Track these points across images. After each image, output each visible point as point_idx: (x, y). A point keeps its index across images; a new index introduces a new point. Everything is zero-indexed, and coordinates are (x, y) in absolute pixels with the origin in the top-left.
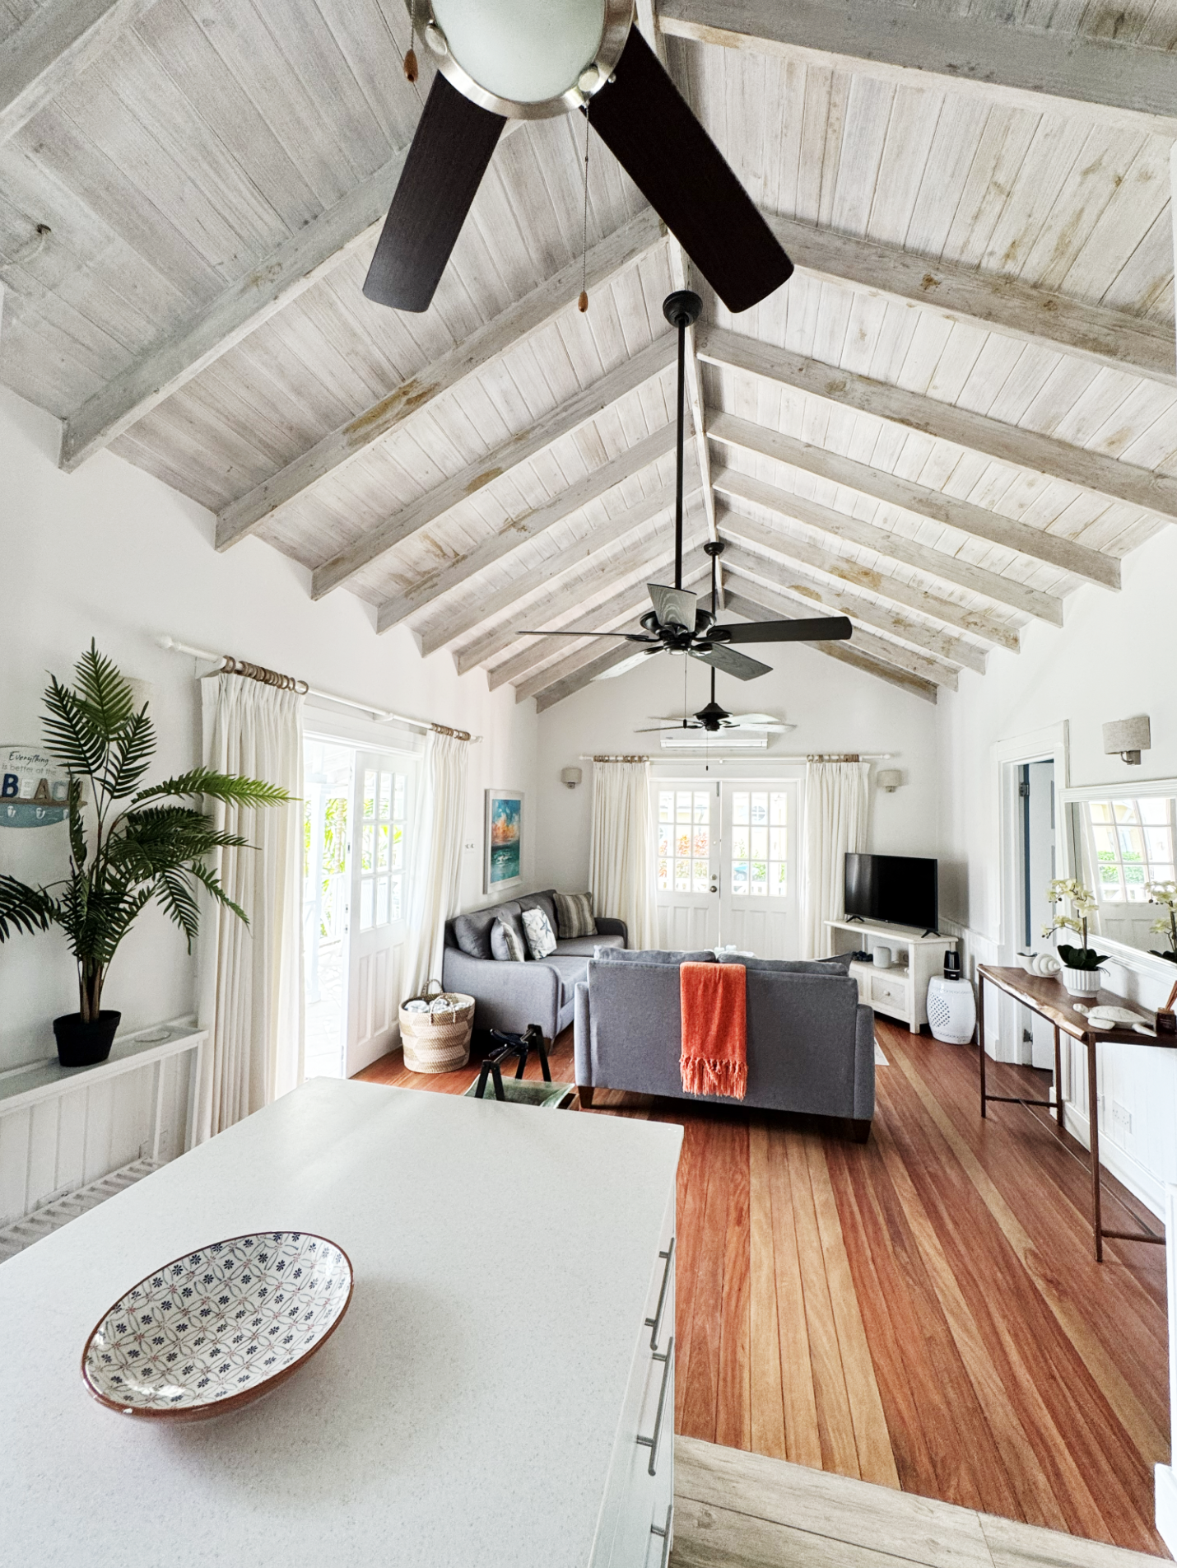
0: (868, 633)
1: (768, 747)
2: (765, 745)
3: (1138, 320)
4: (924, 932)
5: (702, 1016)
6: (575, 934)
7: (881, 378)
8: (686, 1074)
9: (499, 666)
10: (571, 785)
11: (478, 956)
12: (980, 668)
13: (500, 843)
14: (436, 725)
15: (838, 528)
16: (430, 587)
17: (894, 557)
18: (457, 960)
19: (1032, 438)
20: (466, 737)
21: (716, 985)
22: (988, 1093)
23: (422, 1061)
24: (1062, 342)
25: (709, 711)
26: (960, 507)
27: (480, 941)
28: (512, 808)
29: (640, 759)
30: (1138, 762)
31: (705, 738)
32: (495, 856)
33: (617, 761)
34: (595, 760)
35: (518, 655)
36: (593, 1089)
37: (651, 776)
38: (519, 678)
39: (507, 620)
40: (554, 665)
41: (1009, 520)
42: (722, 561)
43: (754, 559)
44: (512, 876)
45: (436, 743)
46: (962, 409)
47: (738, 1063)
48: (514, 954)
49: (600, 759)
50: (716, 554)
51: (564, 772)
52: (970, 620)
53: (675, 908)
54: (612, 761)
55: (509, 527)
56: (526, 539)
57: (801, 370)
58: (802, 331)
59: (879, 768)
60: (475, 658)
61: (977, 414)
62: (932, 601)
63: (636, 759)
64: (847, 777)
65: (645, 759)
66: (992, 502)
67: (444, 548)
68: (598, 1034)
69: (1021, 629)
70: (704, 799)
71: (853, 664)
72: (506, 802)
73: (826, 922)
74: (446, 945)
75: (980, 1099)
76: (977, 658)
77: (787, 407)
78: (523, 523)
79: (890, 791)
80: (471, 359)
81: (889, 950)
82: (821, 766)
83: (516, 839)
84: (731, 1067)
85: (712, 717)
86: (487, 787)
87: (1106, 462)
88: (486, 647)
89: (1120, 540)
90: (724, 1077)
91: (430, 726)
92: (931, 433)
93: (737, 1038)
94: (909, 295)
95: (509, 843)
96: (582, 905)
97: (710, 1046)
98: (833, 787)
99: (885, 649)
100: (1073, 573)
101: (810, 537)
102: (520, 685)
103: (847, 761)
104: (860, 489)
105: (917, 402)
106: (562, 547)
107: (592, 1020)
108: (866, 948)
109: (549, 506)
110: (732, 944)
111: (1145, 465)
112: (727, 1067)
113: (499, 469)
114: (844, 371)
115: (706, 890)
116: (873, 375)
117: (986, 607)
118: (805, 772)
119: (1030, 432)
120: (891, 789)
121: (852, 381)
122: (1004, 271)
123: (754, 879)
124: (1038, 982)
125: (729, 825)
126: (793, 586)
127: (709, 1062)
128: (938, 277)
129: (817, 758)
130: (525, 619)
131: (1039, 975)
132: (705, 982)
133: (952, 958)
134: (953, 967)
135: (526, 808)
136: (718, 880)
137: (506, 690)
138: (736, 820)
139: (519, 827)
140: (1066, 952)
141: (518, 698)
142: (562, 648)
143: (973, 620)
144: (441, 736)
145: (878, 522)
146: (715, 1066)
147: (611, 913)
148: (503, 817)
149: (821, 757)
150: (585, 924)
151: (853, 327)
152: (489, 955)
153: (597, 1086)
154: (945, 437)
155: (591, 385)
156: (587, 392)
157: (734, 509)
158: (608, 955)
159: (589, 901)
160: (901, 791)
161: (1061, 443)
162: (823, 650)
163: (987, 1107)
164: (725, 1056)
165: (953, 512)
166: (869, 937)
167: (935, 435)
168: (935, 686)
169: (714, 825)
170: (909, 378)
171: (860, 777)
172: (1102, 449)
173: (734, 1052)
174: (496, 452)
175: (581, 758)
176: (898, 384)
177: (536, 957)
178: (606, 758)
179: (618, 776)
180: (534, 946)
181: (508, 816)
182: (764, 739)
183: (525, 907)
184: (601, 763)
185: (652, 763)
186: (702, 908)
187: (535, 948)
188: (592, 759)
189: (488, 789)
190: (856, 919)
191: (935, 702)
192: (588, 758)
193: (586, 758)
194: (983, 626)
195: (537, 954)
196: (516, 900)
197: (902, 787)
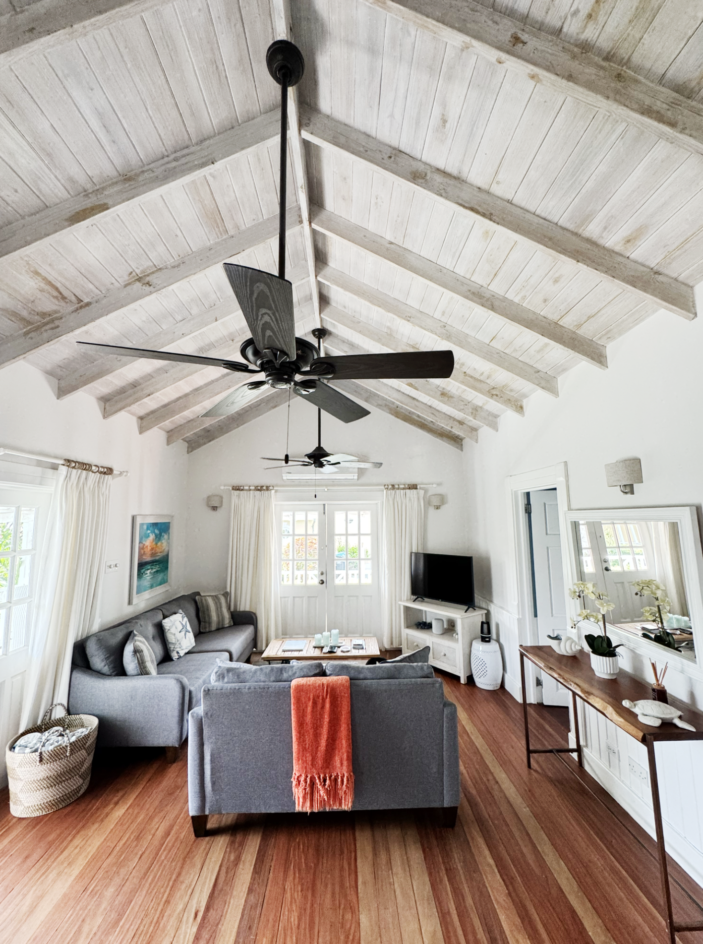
0: (422, 403)
1: (358, 479)
2: (356, 477)
3: (689, 101)
4: (466, 607)
5: (311, 731)
6: (214, 628)
7: (454, 172)
8: (298, 793)
9: (148, 414)
10: (214, 508)
11: (108, 673)
12: (494, 426)
13: (148, 558)
14: (69, 461)
15: (410, 317)
16: (52, 329)
17: (449, 341)
18: (85, 681)
19: (569, 235)
20: (109, 471)
21: (324, 700)
22: (531, 748)
23: (26, 805)
24: (632, 109)
25: (317, 453)
26: (500, 300)
27: (112, 658)
28: (162, 529)
29: (268, 488)
30: (632, 493)
31: (312, 473)
32: (142, 571)
33: (250, 490)
34: (233, 489)
35: (165, 406)
36: (206, 817)
37: (275, 501)
38: (168, 424)
39: (149, 375)
41: (534, 313)
42: (325, 345)
43: (347, 345)
44: (160, 584)
45: (68, 477)
46: (516, 206)
47: (346, 775)
48: (145, 667)
49: (237, 488)
50: (322, 338)
51: (209, 498)
52: (494, 393)
53: (294, 597)
54: (246, 490)
55: (135, 281)
56: (151, 293)
57: (390, 157)
58: (392, 116)
59: (430, 493)
60: (119, 405)
61: (527, 211)
62: (469, 378)
63: (264, 488)
64: (410, 500)
65: (271, 488)
66: (524, 298)
67: (62, 289)
68: (212, 761)
69: (524, 401)
70: (314, 516)
71: (412, 424)
72: (155, 525)
73: (400, 603)
74: (75, 666)
75: (525, 752)
76: (492, 421)
77: (376, 203)
78: (148, 279)
79: (437, 508)
80: (33, 29)
81: (442, 620)
82: (393, 492)
83: (165, 554)
84: (339, 780)
85: (318, 457)
86: (135, 513)
87: (620, 259)
88: (131, 396)
89: (610, 330)
90: (333, 792)
91: (62, 462)
92: (494, 222)
93: (344, 750)
94: (499, 48)
95: (157, 558)
96: (220, 604)
97: (320, 762)
98: (402, 507)
99: (433, 414)
100: (577, 353)
101: (388, 328)
102: (171, 430)
103: (410, 488)
104: (431, 280)
105: (484, 196)
106: (193, 312)
107: (206, 747)
108: (426, 619)
109: (174, 267)
110: (335, 629)
111: (647, 263)
112: (336, 780)
113: (105, 204)
114: (425, 164)
115: (317, 583)
116: (449, 169)
117: (504, 384)
118: (383, 496)
119: (567, 230)
120: (438, 508)
121: (432, 172)
122: (583, 37)
123: (350, 569)
124: (564, 661)
125: (332, 535)
127: (319, 778)
128: (524, 37)
129: (390, 487)
130: (166, 374)
131: (565, 654)
132: (314, 699)
133: (485, 626)
134: (486, 633)
135: (175, 530)
136: (325, 575)
137: (156, 434)
138: (337, 531)
139: (168, 543)
140: (590, 639)
141: (169, 441)
142: (202, 402)
144: (74, 471)
145: (437, 315)
146: (325, 781)
147: (244, 606)
148: (152, 537)
149: (393, 486)
150: (223, 618)
151: (437, 112)
152: (120, 671)
153: (210, 814)
154: (504, 226)
155: (202, 142)
156: (199, 148)
157: (333, 303)
158: (223, 677)
159: (226, 599)
160: (443, 508)
161: (588, 240)
162: (392, 414)
163: (532, 760)
164: (334, 768)
165: (496, 303)
166: (428, 613)
167: (498, 224)
168: (461, 440)
169: (321, 534)
170: (477, 176)
171: (418, 499)
172: (617, 248)
173: (342, 764)
174: (103, 189)
175: (222, 488)
176: (468, 180)
177: (174, 658)
178: (242, 488)
179: (251, 501)
180: (172, 649)
181: (156, 536)
182: (355, 473)
183: (166, 613)
184: (238, 491)
185: (276, 491)
186: (313, 597)
187: (173, 650)
188: (231, 488)
189: (136, 515)
190: (420, 599)
191: (462, 450)
192: (228, 488)
193: (226, 488)
194: (501, 397)
195: (175, 656)
196: (160, 608)
197: (444, 506)
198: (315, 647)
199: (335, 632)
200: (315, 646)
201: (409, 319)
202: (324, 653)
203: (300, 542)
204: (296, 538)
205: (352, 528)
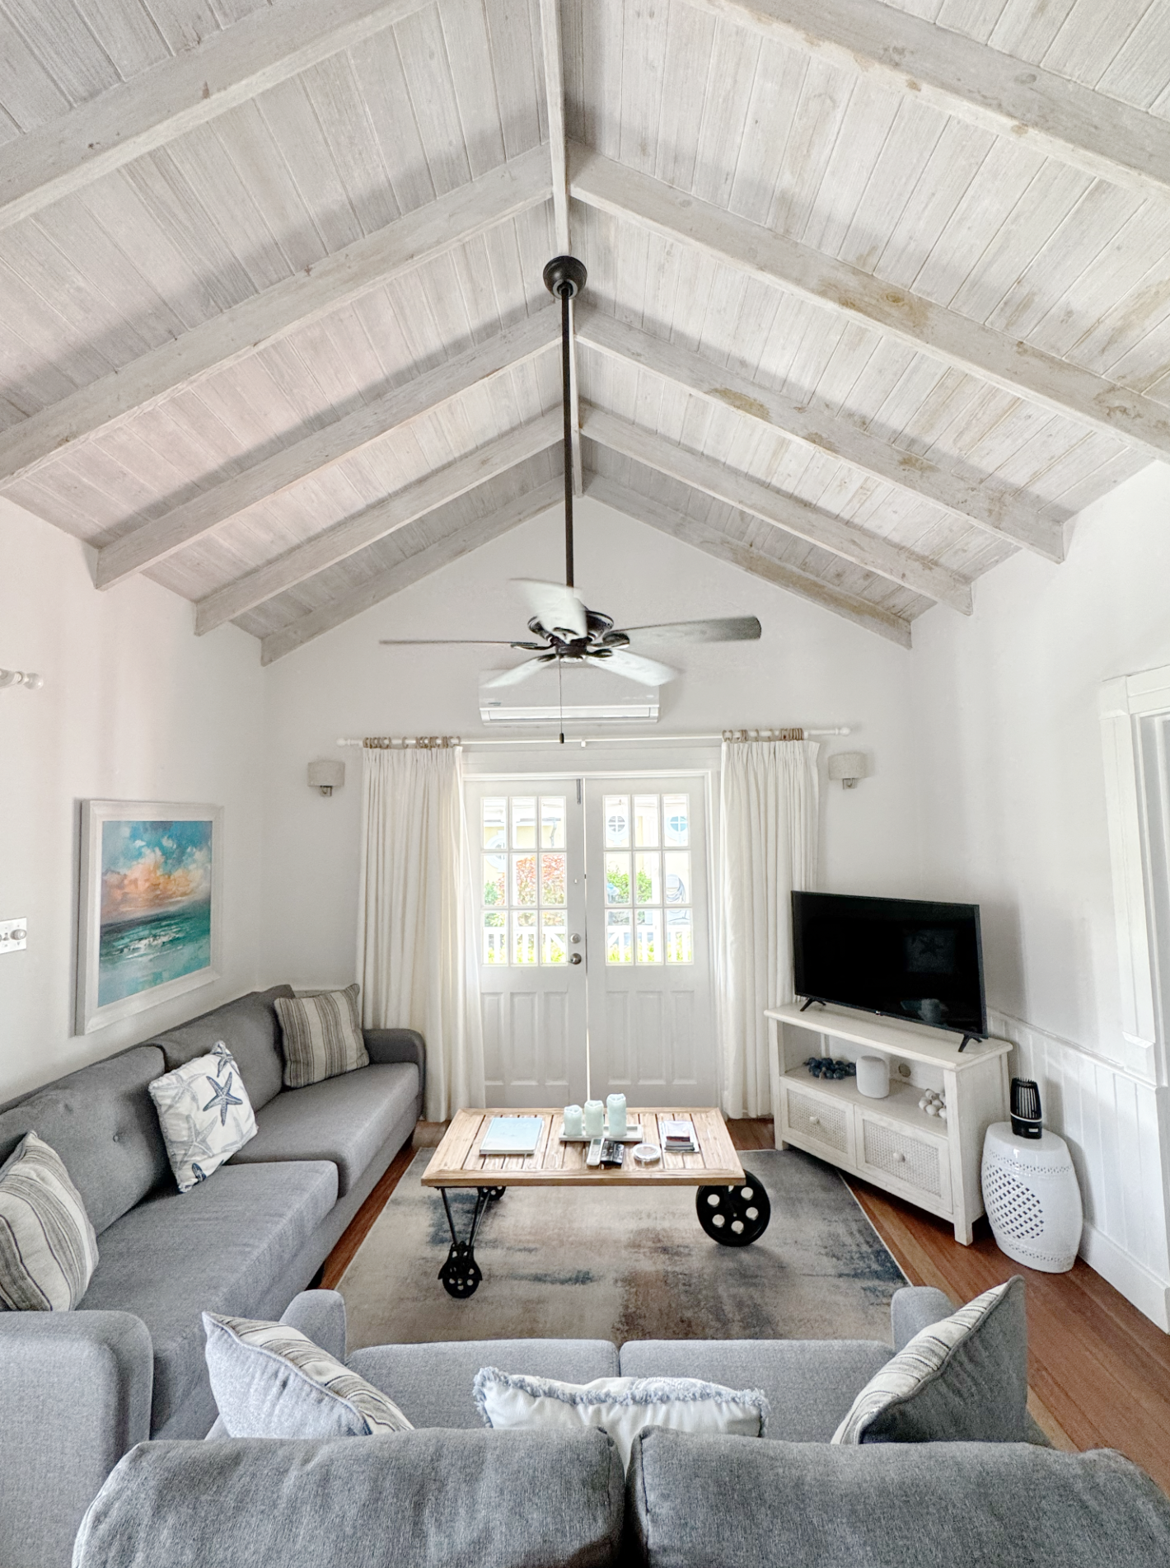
1: (659, 719)
2: (655, 714)
6: (318, 1074)
10: (327, 790)
13: (136, 913)
28: (183, 837)
29: (446, 742)
33: (406, 747)
34: (366, 745)
37: (465, 771)
40: (270, 562)
42: (579, 338)
49: (374, 743)
50: (570, 310)
51: (313, 768)
53: (513, 993)
54: (397, 747)
59: (833, 749)
62: (1034, 361)
63: (439, 742)
64: (786, 764)
65: (454, 741)
70: (556, 809)
71: (787, 586)
72: (158, 825)
73: (765, 1014)
79: (850, 786)
81: (882, 1061)
82: (745, 747)
83: (198, 896)
95: (172, 909)
96: (337, 1012)
98: (766, 778)
103: (785, 738)
115: (564, 960)
118: (721, 758)
120: (849, 783)
125: (598, 850)
126: (716, 390)
129: (737, 735)
133: (1023, 1093)
134: (1028, 1113)
135: (225, 841)
136: (583, 943)
138: (609, 842)
139: (210, 872)
143: (1117, 403)
147: (396, 1018)
148: (151, 855)
149: (744, 732)
150: (342, 1051)
159: (353, 1002)
160: (864, 785)
168: (909, 620)
169: (572, 849)
171: (806, 762)
175: (341, 742)
177: (182, 1187)
178: (387, 742)
179: (408, 774)
180: (179, 1158)
181: (166, 854)
182: (654, 703)
183: (174, 1054)
184: (378, 750)
185: (466, 749)
186: (557, 993)
187: (183, 1162)
188: (361, 743)
189: (88, 801)
190: (815, 1003)
191: (909, 646)
192: (353, 742)
193: (349, 742)
194: (1139, 415)
195: (185, 1178)
196: (158, 1042)
197: (867, 780)
198: (565, 1143)
199: (617, 1100)
200: (565, 1137)
201: (896, 58)
202: (592, 1168)
203: (527, 865)
204: (516, 858)
205: (647, 835)
